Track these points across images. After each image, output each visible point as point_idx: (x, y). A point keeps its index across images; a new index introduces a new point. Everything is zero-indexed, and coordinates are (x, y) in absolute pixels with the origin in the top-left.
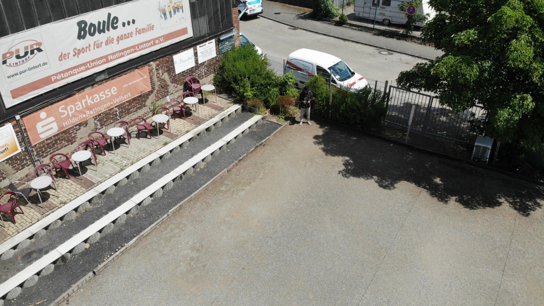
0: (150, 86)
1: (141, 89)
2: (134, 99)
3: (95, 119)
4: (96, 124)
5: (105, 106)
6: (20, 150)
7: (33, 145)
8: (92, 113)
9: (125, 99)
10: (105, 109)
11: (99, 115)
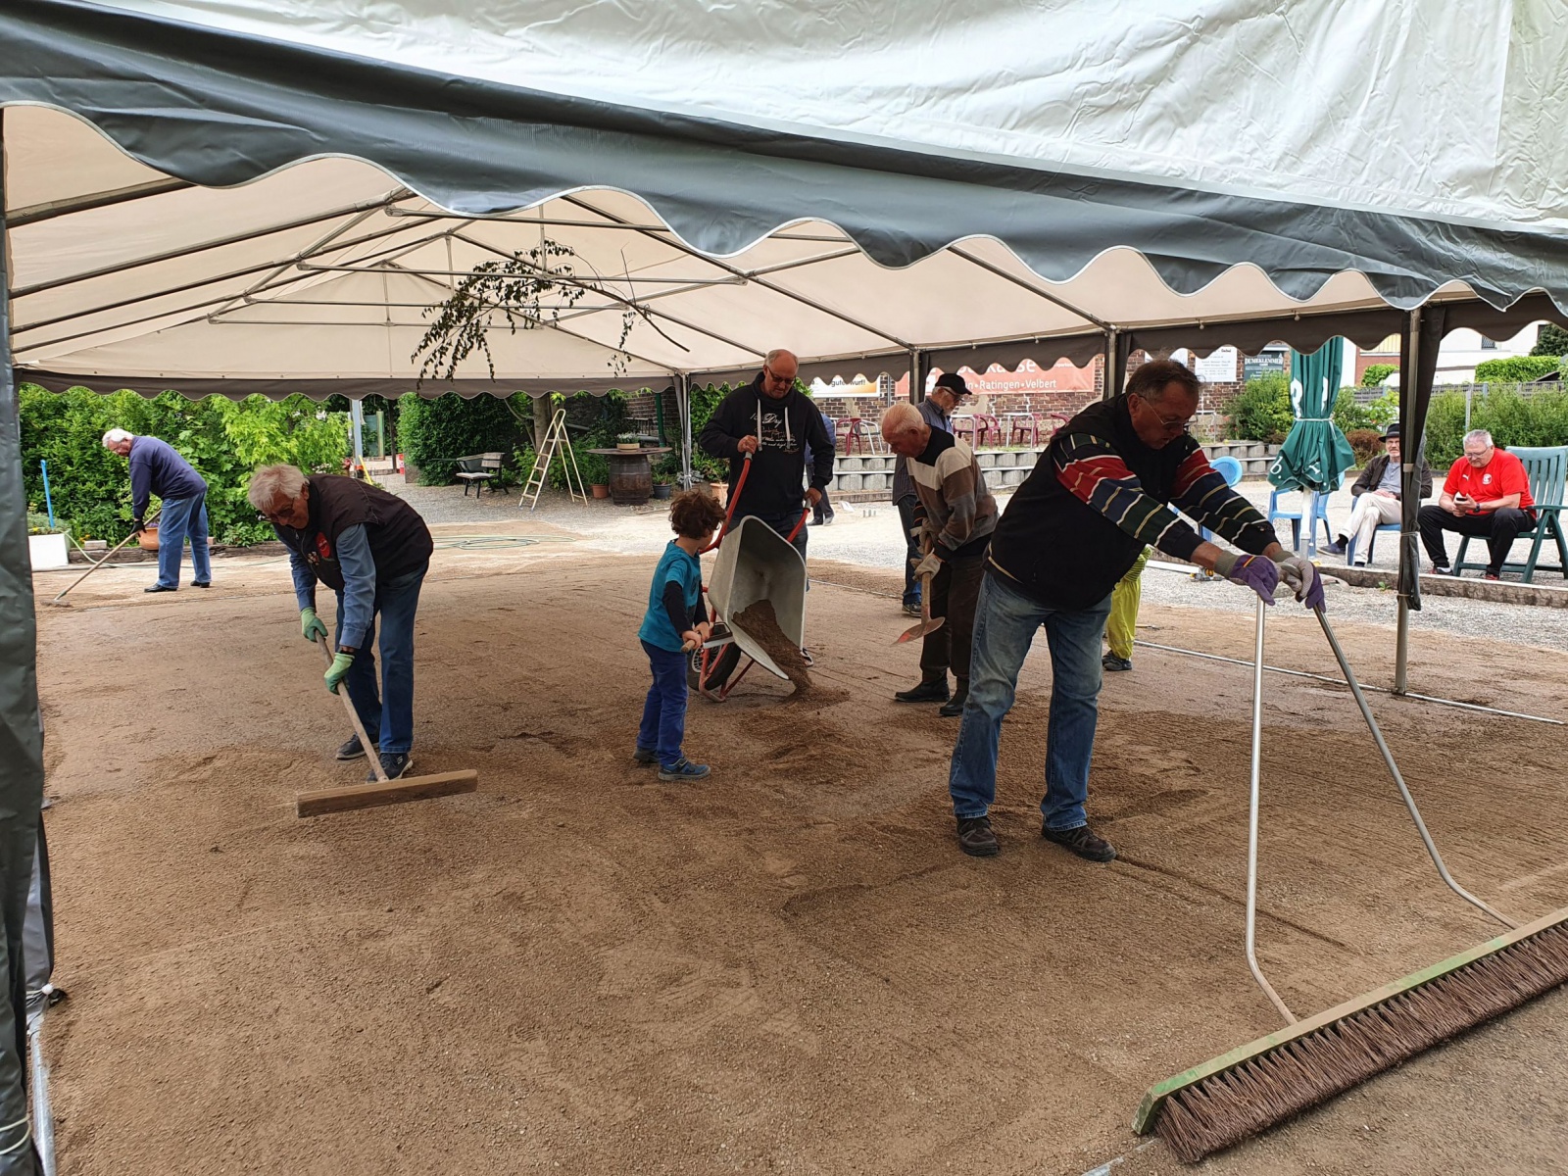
0: (1093, 384)
1: (1076, 383)
2: (1060, 395)
3: (991, 400)
4: (989, 408)
5: (1011, 384)
6: (877, 394)
7: (897, 395)
8: (988, 387)
9: (1044, 388)
10: (1009, 389)
11: (999, 396)
